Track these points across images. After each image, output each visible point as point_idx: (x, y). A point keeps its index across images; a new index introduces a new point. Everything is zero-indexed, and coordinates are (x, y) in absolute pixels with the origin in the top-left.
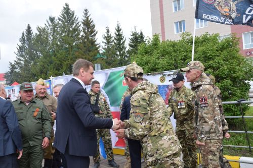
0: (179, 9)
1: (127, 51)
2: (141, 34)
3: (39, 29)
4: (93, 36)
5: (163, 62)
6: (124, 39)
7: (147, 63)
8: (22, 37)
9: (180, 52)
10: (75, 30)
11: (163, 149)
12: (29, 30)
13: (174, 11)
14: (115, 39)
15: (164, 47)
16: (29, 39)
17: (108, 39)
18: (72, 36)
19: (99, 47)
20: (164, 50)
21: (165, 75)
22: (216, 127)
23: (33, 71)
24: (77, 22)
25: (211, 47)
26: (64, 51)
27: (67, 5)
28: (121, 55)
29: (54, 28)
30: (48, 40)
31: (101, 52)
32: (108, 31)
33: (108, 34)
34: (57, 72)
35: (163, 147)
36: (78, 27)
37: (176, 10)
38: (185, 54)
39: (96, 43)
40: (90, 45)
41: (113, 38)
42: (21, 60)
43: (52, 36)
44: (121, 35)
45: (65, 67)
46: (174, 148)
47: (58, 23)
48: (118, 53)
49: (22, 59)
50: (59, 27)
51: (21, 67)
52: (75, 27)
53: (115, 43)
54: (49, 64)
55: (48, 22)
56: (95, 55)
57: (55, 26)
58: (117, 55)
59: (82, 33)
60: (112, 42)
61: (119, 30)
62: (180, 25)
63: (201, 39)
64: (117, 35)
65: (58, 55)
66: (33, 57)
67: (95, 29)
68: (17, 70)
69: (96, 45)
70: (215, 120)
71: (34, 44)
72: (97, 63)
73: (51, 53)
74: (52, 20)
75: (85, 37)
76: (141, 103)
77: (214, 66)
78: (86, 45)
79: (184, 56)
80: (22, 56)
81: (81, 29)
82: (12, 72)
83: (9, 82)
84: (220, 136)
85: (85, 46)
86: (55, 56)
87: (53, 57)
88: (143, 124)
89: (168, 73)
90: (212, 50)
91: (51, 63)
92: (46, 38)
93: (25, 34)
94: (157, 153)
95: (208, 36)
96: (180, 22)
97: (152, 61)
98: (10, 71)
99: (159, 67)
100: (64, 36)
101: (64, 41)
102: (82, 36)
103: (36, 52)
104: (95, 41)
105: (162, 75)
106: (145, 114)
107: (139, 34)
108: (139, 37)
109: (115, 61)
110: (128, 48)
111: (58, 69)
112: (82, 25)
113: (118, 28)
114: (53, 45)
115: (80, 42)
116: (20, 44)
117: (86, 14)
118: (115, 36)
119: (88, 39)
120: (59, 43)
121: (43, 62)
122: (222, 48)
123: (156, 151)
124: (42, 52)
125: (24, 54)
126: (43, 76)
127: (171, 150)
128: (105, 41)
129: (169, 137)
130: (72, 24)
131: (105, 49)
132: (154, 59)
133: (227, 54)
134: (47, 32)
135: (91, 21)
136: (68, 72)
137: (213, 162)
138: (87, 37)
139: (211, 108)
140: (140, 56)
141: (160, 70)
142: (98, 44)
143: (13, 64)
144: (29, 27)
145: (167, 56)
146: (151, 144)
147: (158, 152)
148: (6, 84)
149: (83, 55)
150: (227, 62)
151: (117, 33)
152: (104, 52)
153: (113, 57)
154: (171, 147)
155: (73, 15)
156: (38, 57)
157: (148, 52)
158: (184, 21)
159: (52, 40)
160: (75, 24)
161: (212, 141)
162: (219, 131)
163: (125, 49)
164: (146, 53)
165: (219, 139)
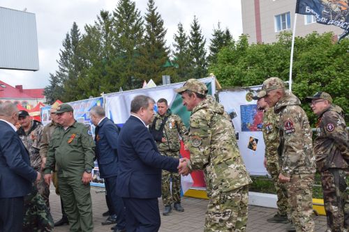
1: (208, 58)
2: (228, 32)
3: (87, 28)
4: (160, 37)
5: (251, 72)
6: (203, 40)
7: (229, 75)
8: (66, 40)
9: (275, 60)
10: (137, 28)
11: (229, 180)
12: (75, 29)
14: (191, 40)
15: (254, 52)
16: (75, 42)
17: (181, 40)
18: (132, 38)
19: (169, 52)
20: (253, 57)
21: (253, 91)
22: (306, 158)
23: (81, 85)
24: (138, 18)
25: (319, 51)
26: (122, 58)
28: (199, 63)
29: (107, 27)
30: (99, 43)
31: (171, 59)
32: (181, 30)
33: (181, 34)
34: (112, 87)
35: (229, 177)
36: (140, 25)
38: (282, 62)
39: (164, 47)
40: (156, 49)
41: (188, 40)
42: (64, 71)
43: (106, 37)
44: (199, 35)
45: (122, 81)
46: (243, 180)
47: (113, 19)
48: (195, 60)
49: (66, 69)
50: (115, 25)
51: (64, 81)
52: (136, 25)
53: (190, 46)
54: (102, 76)
55: (99, 18)
56: (163, 63)
57: (108, 24)
58: (193, 63)
59: (145, 34)
60: (186, 45)
61: (196, 28)
62: (284, 20)
63: (306, 40)
64: (193, 35)
65: (114, 63)
66: (80, 67)
67: (163, 26)
68: (59, 85)
69: (165, 50)
70: (305, 149)
71: (82, 48)
72: (165, 74)
73: (104, 61)
74: (104, 15)
75: (150, 39)
76: (201, 124)
77: (323, 78)
78: (151, 49)
79: (281, 64)
80: (66, 65)
81: (145, 27)
82: (54, 86)
83: (49, 100)
84: (312, 169)
85: (149, 51)
86: (109, 65)
87: (107, 67)
88: (202, 150)
89: (257, 89)
90: (321, 57)
91: (104, 74)
92: (97, 41)
93: (70, 35)
94: (221, 184)
95: (316, 37)
96: (283, 15)
97: (235, 73)
98: (51, 85)
99: (246, 80)
100: (121, 37)
101: (121, 45)
102: (146, 37)
103: (85, 60)
104: (163, 44)
105: (248, 92)
106: (204, 138)
107: (225, 33)
108: (224, 37)
109: (190, 71)
110: (208, 53)
111: (113, 83)
112: (146, 22)
113: (196, 25)
114: (106, 50)
115: (143, 46)
116: (64, 49)
117: (151, 7)
118: (191, 36)
119: (153, 42)
120: (114, 47)
121: (94, 74)
122: (337, 53)
123: (220, 182)
124: (91, 60)
125: (69, 63)
126: (93, 92)
127: (239, 182)
128: (177, 44)
129: (237, 166)
130: (133, 21)
131: (176, 54)
132: (239, 69)
133: (343, 61)
134: (98, 32)
135: (158, 16)
136: (126, 87)
137: (303, 203)
138: (152, 39)
139: (299, 135)
140: (220, 65)
141: (247, 84)
142: (167, 48)
143: (55, 75)
144: (75, 26)
145: (256, 65)
146: (215, 174)
147: (223, 183)
148: (46, 103)
149: (147, 63)
150: (342, 73)
151: (194, 33)
152: (175, 59)
153: (188, 66)
154: (239, 178)
155: (134, 7)
156: (87, 66)
157: (232, 60)
158: (288, 13)
159: (106, 43)
160: (136, 21)
161: (302, 176)
162: (310, 163)
163: (205, 54)
164: (229, 61)
165: (311, 173)
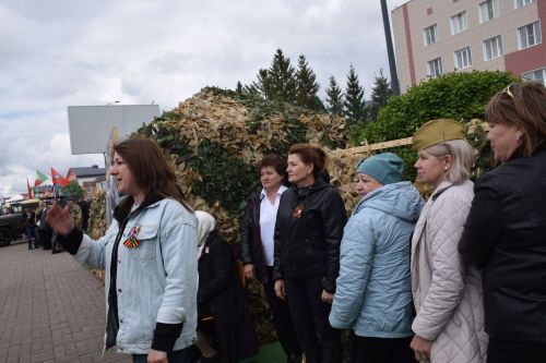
0: (433, 40)
13: (426, 44)
17: (334, 94)
27: (279, 52)
32: (333, 83)
33: (334, 88)
37: (429, 43)
44: (357, 85)
60: (340, 99)
61: (353, 78)
62: (437, 65)
64: (351, 86)
67: (315, 82)
74: (263, 73)
96: (436, 61)
113: (353, 75)
117: (302, 63)
118: (347, 88)
128: (329, 98)
135: (309, 71)
151: (351, 84)
155: (288, 64)
